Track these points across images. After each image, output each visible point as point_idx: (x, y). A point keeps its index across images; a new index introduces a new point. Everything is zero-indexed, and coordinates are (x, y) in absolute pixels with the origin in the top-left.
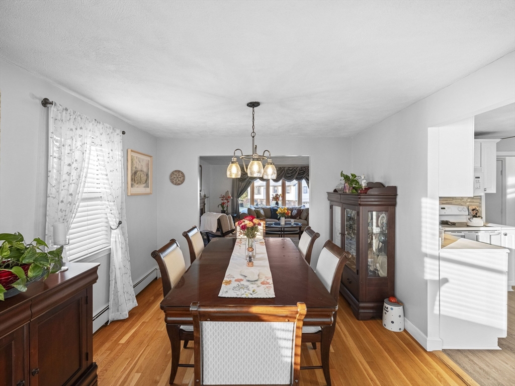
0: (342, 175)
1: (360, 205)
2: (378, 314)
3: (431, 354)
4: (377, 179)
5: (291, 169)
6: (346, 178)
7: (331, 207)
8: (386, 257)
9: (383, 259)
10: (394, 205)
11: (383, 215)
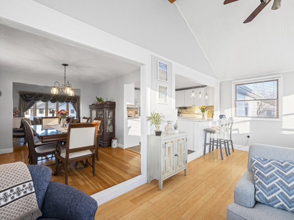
0: (96, 98)
1: (104, 108)
2: (110, 145)
3: (125, 149)
4: (109, 100)
5: (63, 96)
6: (98, 99)
7: (91, 111)
8: (112, 126)
9: (111, 127)
10: (115, 108)
11: (111, 112)
